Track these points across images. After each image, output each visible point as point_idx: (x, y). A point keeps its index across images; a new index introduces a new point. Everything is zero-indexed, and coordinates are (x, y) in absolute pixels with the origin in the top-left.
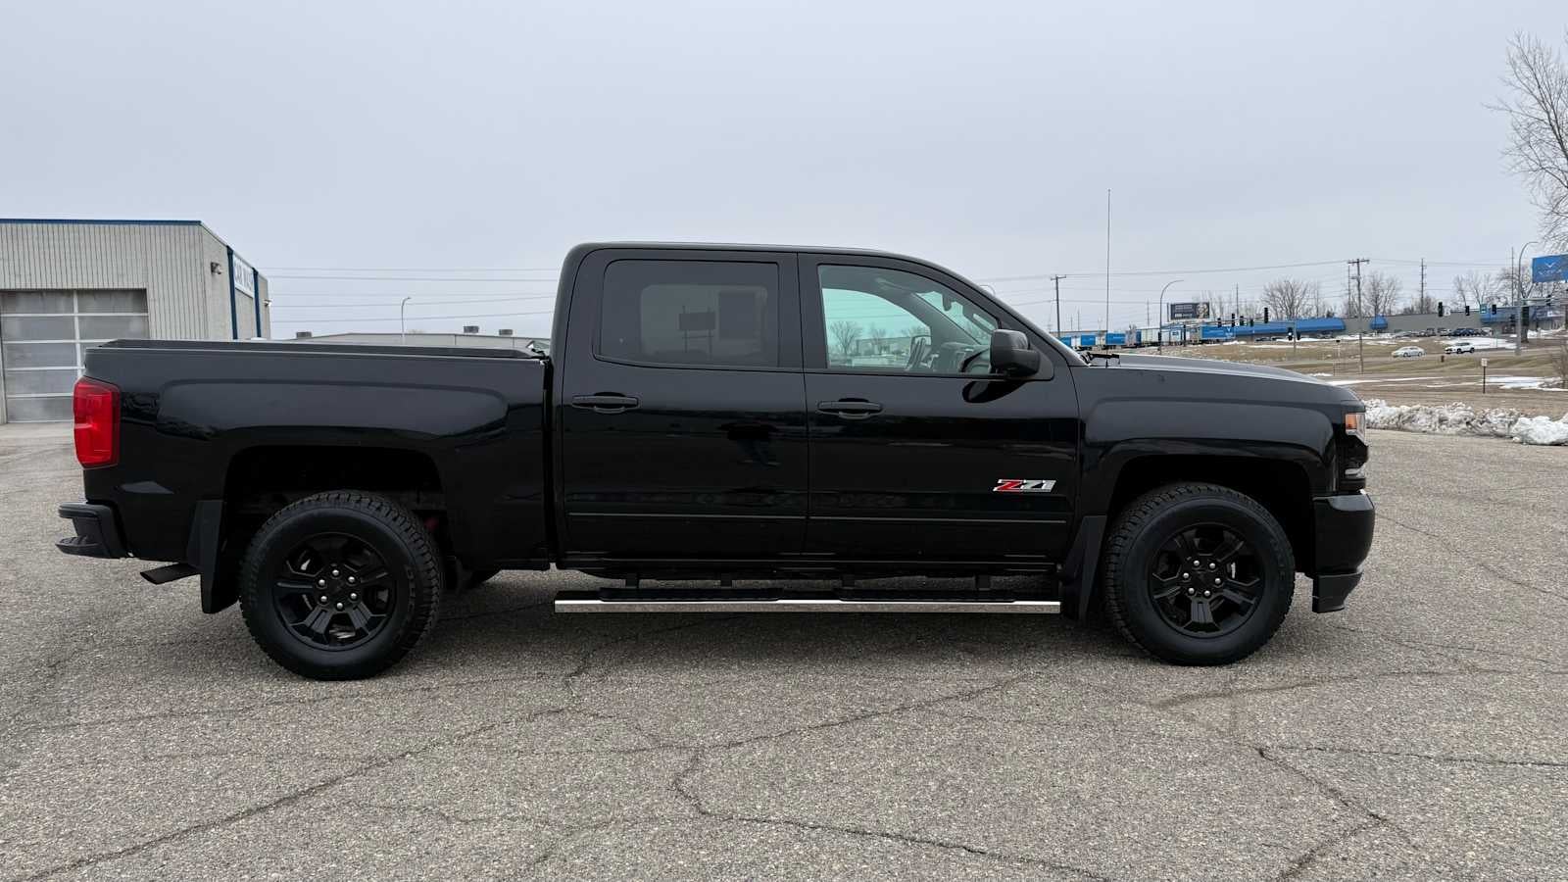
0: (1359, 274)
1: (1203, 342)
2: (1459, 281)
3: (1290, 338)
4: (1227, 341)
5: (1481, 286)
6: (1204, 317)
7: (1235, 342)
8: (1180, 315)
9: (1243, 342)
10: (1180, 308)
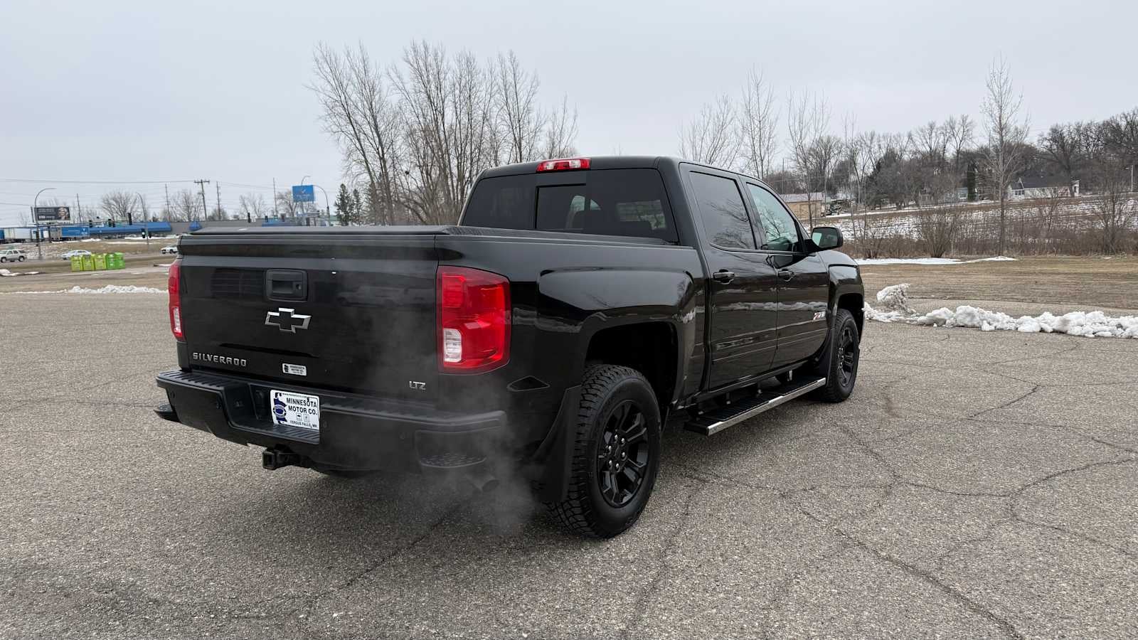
0: (203, 191)
1: (64, 239)
2: (242, 199)
3: (144, 237)
4: (83, 238)
5: (257, 202)
6: (65, 219)
7: (92, 240)
8: (44, 217)
9: (98, 240)
10: (44, 211)
